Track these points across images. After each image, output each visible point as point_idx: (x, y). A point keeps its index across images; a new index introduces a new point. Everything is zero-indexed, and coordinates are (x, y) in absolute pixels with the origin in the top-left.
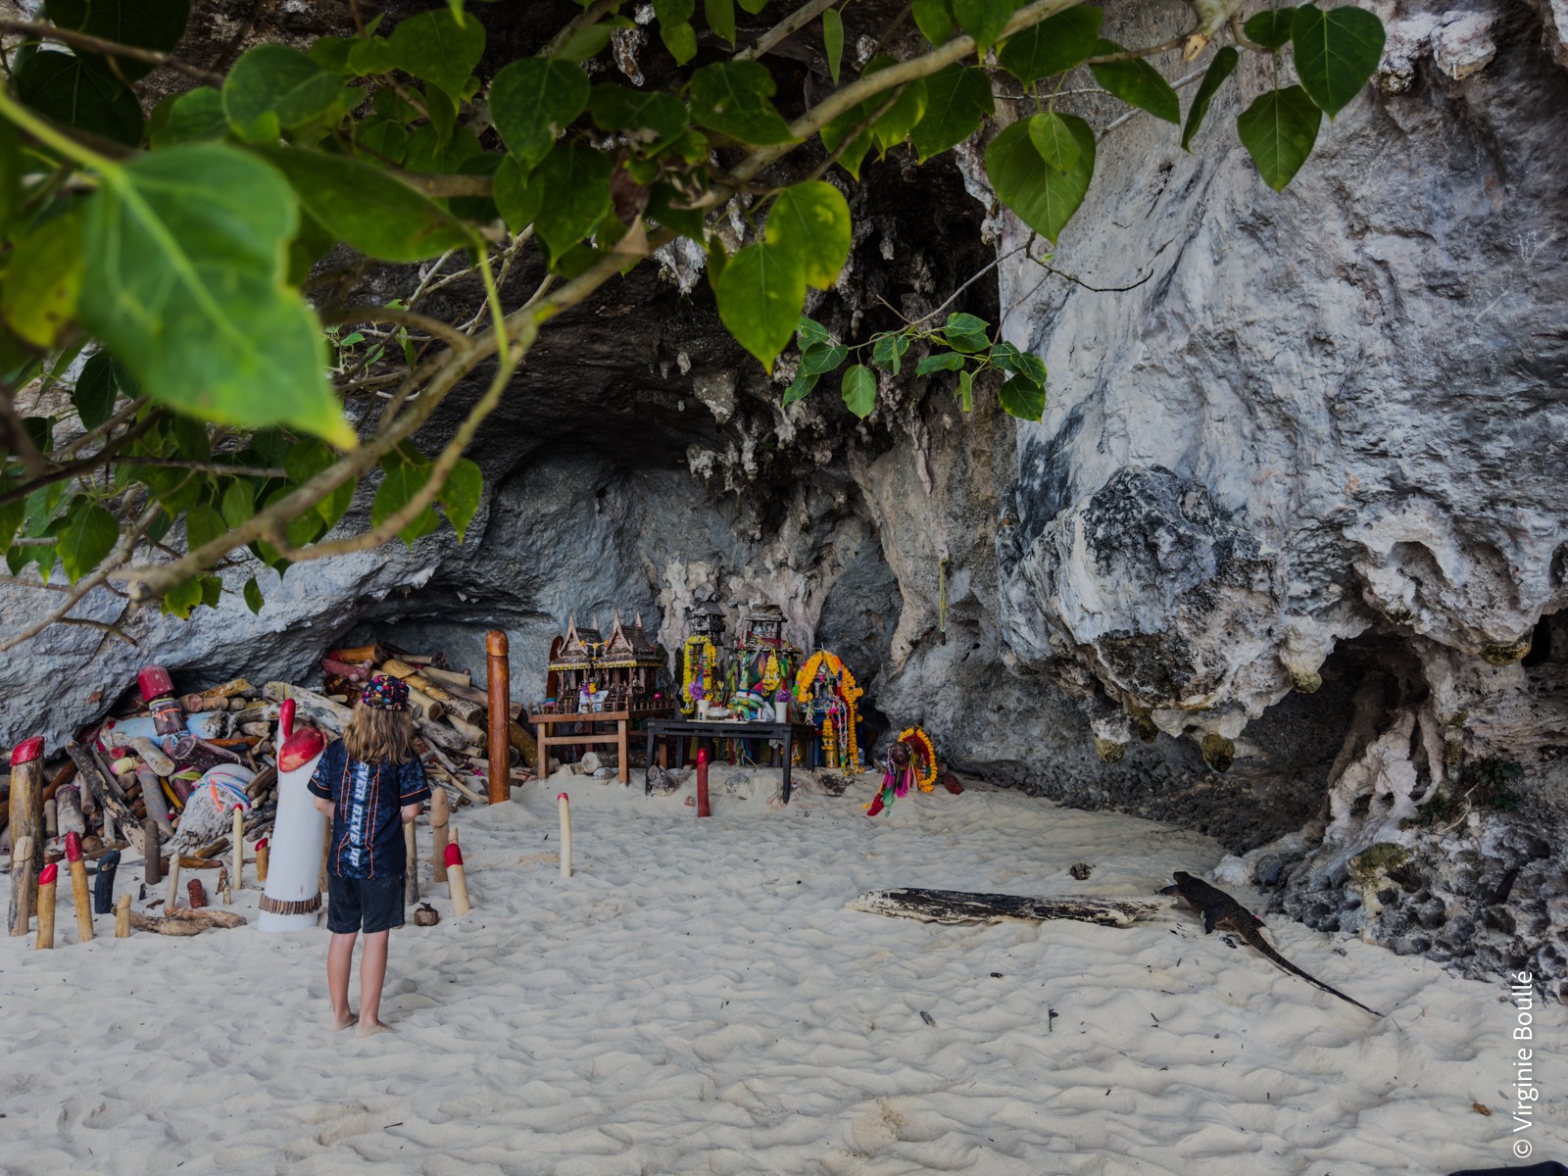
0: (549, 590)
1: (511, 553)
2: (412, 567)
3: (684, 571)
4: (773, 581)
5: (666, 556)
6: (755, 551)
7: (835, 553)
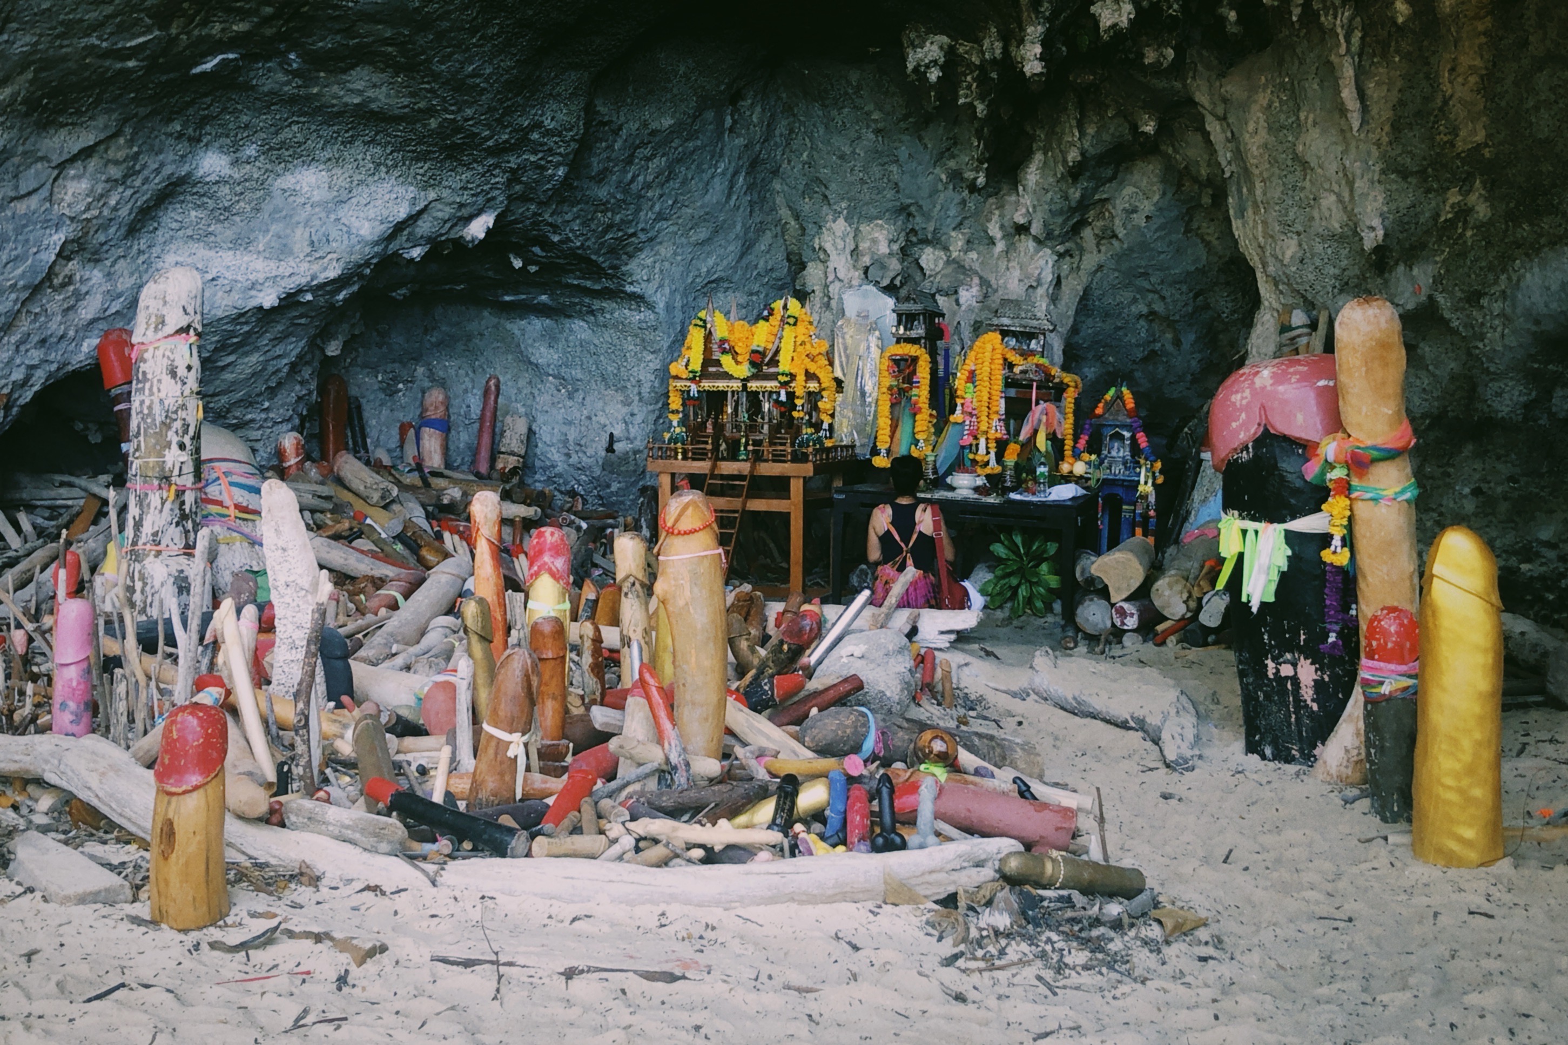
0: (645, 258)
1: (602, 193)
2: (465, 212)
3: (852, 235)
4: (998, 259)
5: (825, 208)
6: (972, 206)
7: (1111, 216)
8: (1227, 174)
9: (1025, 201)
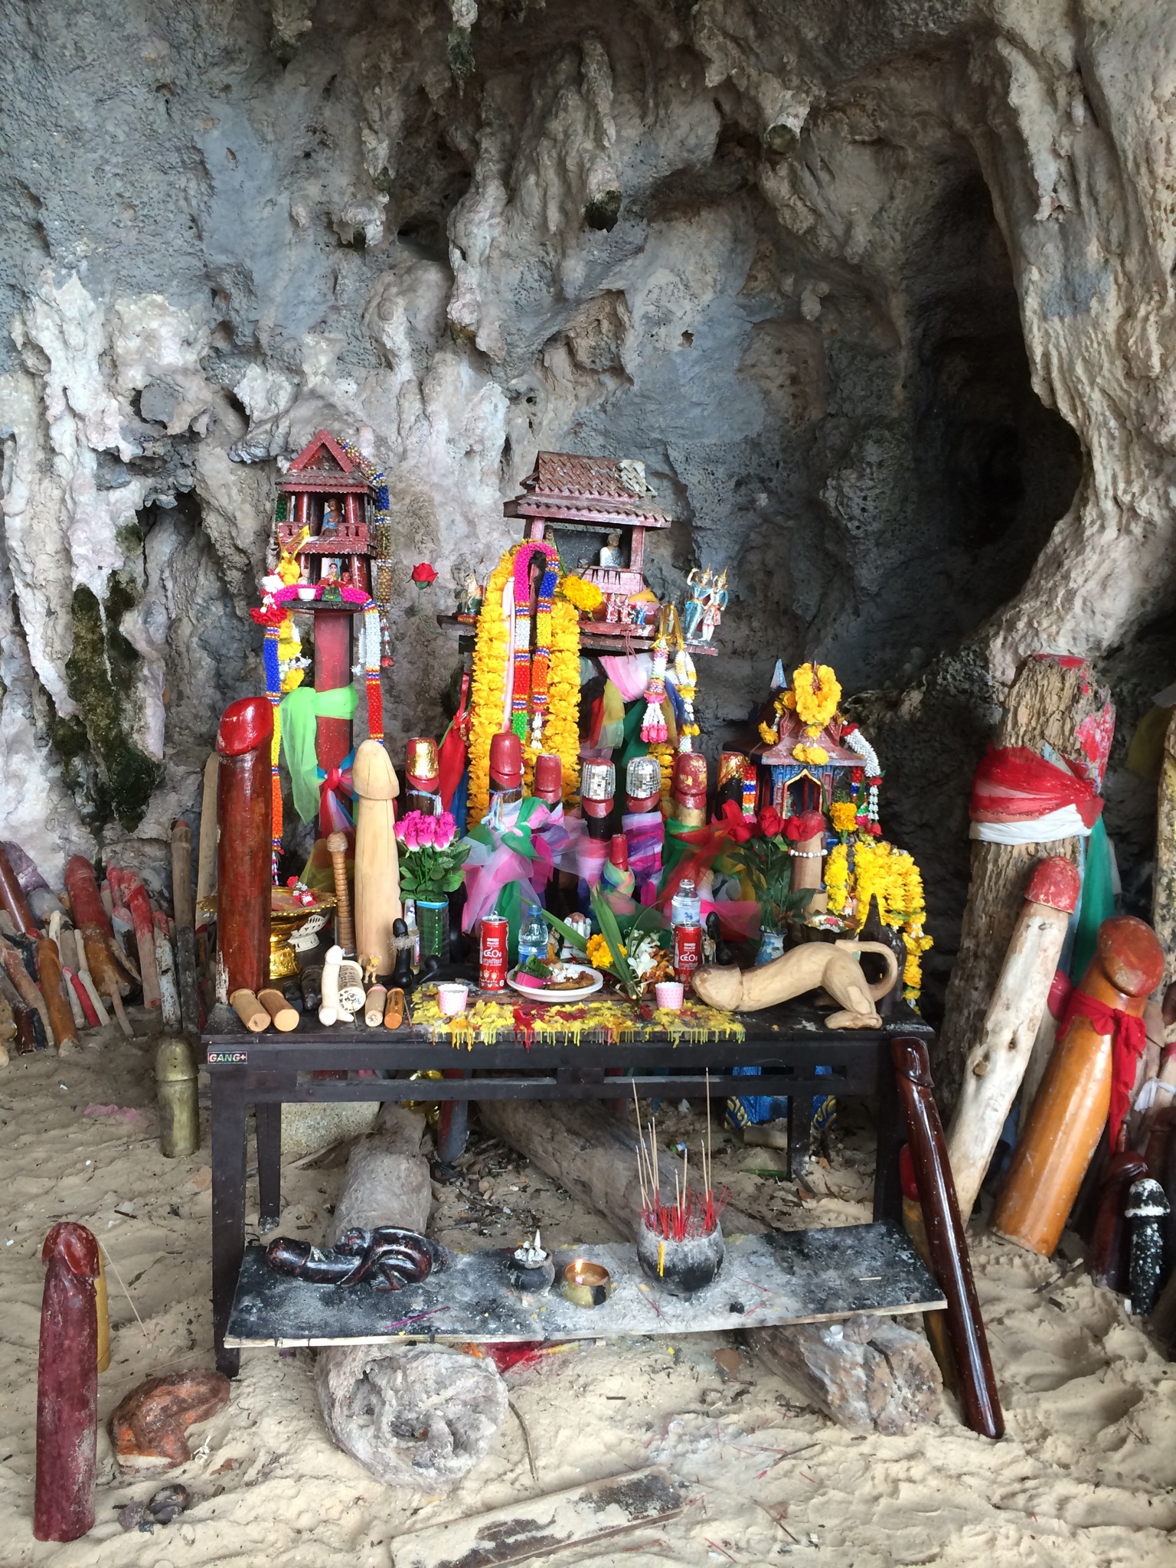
3: (100, 318)
4: (400, 396)
5: (36, 255)
6: (348, 285)
7: (619, 328)
8: (1044, 212)
9: (470, 277)
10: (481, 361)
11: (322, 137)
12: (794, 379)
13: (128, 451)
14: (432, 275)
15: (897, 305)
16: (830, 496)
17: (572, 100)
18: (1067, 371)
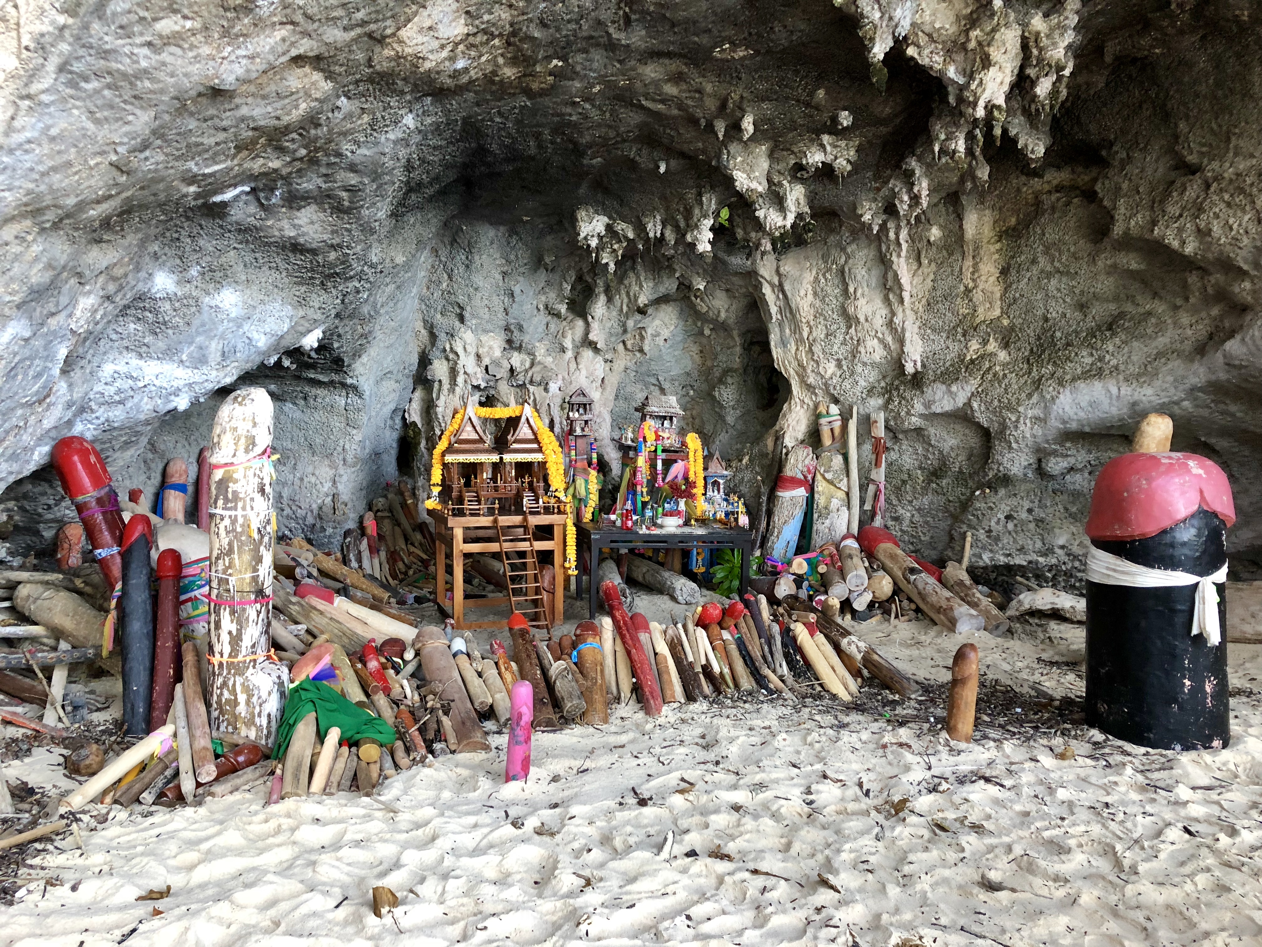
3: (476, 342)
4: (568, 362)
5: (457, 323)
6: (552, 326)
7: (642, 338)
8: (774, 320)
9: (595, 326)
10: (596, 350)
11: (548, 283)
12: (701, 352)
13: (483, 385)
14: (580, 323)
15: (735, 333)
16: (717, 394)
17: (631, 274)
18: (783, 363)
